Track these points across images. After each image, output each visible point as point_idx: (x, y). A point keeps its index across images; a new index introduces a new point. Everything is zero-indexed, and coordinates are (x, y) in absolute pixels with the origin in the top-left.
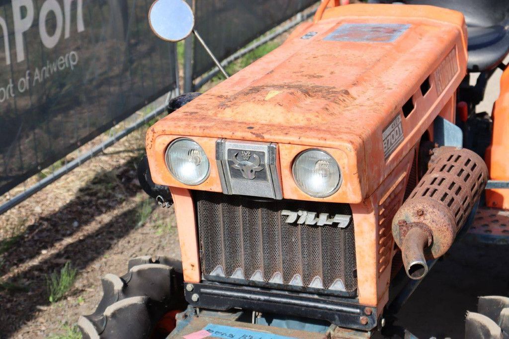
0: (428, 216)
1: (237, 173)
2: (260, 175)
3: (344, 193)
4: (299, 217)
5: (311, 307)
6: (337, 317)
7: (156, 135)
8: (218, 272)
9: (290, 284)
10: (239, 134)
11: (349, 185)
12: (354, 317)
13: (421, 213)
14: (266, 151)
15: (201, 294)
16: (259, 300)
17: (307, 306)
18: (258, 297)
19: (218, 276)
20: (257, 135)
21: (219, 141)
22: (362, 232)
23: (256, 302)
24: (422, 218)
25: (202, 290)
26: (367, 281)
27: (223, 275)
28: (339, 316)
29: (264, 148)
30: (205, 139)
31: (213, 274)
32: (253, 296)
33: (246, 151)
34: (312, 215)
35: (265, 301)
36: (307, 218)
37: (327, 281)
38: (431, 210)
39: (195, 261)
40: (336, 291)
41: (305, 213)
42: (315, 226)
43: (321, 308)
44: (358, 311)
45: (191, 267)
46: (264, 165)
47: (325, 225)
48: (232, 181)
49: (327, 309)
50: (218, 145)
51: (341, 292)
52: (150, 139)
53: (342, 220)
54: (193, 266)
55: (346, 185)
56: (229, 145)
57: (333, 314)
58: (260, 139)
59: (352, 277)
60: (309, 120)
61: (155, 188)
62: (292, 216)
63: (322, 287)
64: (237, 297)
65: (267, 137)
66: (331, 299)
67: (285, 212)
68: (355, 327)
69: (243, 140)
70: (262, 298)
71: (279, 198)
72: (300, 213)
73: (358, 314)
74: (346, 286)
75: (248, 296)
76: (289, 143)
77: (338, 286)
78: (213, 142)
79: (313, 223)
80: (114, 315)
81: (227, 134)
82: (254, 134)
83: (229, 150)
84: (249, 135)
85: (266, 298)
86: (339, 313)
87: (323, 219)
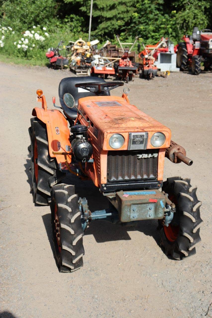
1: (134, 143)
3: (165, 145)
5: (143, 184)
6: (151, 186)
7: (108, 134)
9: (138, 178)
10: (136, 130)
11: (167, 142)
15: (107, 187)
16: (127, 185)
17: (142, 184)
18: (126, 184)
19: (114, 180)
20: (142, 130)
21: (130, 133)
22: (161, 158)
23: (125, 186)
24: (179, 150)
25: (107, 186)
26: (161, 173)
27: (116, 179)
28: (151, 185)
29: (144, 134)
30: (124, 133)
31: (112, 179)
32: (124, 185)
33: (138, 135)
34: (147, 155)
35: (128, 185)
36: (145, 156)
37: (148, 175)
39: (106, 176)
40: (151, 178)
41: (145, 154)
43: (146, 184)
44: (157, 183)
46: (144, 139)
48: (132, 146)
49: (148, 184)
51: (153, 178)
53: (155, 155)
54: (105, 178)
56: (133, 134)
57: (150, 185)
58: (143, 131)
59: (156, 173)
62: (140, 156)
64: (119, 186)
65: (145, 130)
66: (148, 181)
67: (138, 155)
68: (156, 188)
69: (138, 132)
70: (127, 184)
71: (145, 149)
72: (143, 155)
73: (157, 184)
74: (154, 175)
75: (123, 185)
76: (152, 131)
77: (152, 176)
78: (127, 134)
79: (147, 157)
81: (132, 130)
82: (141, 129)
83: (133, 135)
84: (139, 130)
85: (129, 184)
86: (152, 185)
87: (150, 156)
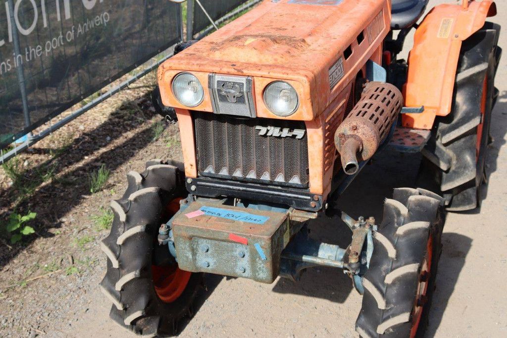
0: (360, 130)
1: (224, 98)
2: (240, 100)
3: (301, 113)
4: (268, 131)
5: (276, 195)
6: (294, 202)
7: (165, 70)
8: (210, 170)
9: (261, 178)
10: (225, 70)
11: (304, 107)
12: (306, 202)
13: (355, 128)
14: (245, 83)
15: (197, 186)
16: (239, 190)
17: (273, 194)
18: (238, 188)
19: (209, 173)
20: (239, 71)
21: (211, 75)
22: (313, 142)
23: (236, 191)
24: (356, 132)
25: (198, 183)
26: (316, 177)
27: (213, 172)
28: (295, 201)
29: (243, 80)
30: (201, 74)
31: (206, 171)
32: (235, 187)
33: (230, 82)
34: (278, 129)
35: (243, 190)
36: (274, 131)
37: (288, 176)
38: (362, 126)
39: (193, 162)
40: (294, 184)
41: (273, 128)
42: (280, 137)
43: (283, 196)
44: (309, 198)
45: (191, 167)
46: (243, 93)
47: (287, 137)
48: (220, 104)
49: (287, 196)
50: (210, 77)
51: (297, 184)
52: (161, 73)
53: (299, 133)
54: (192, 165)
55: (302, 107)
56: (218, 78)
57: (292, 200)
58: (240, 73)
59: (305, 174)
60: (276, 60)
61: (165, 110)
62: (263, 130)
63: (284, 181)
64: (223, 188)
65: (245, 72)
66: (290, 189)
67: (258, 127)
68: (307, 209)
69: (228, 74)
70: (241, 188)
71: (254, 116)
72: (269, 128)
73: (309, 200)
74: (301, 181)
75: (231, 187)
76: (262, 77)
77: (295, 180)
78: (206, 75)
79: (278, 135)
80: (136, 200)
81: (216, 69)
82: (236, 70)
83: (218, 81)
84: (232, 71)
85: (244, 188)
86: (295, 199)
87: (285, 133)
